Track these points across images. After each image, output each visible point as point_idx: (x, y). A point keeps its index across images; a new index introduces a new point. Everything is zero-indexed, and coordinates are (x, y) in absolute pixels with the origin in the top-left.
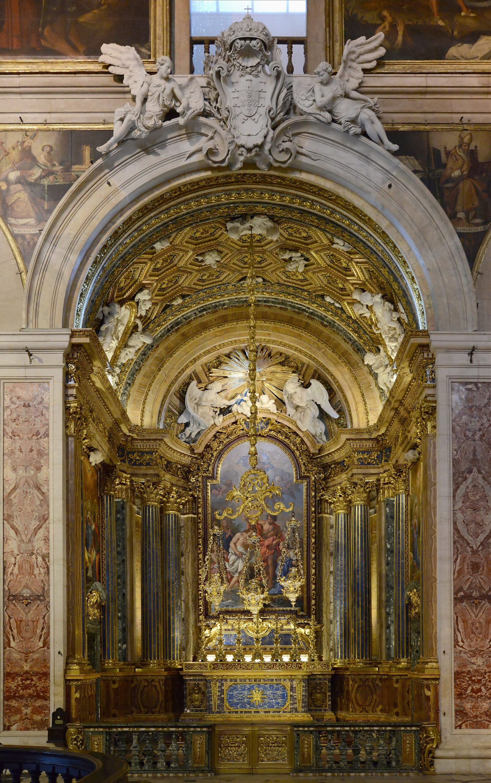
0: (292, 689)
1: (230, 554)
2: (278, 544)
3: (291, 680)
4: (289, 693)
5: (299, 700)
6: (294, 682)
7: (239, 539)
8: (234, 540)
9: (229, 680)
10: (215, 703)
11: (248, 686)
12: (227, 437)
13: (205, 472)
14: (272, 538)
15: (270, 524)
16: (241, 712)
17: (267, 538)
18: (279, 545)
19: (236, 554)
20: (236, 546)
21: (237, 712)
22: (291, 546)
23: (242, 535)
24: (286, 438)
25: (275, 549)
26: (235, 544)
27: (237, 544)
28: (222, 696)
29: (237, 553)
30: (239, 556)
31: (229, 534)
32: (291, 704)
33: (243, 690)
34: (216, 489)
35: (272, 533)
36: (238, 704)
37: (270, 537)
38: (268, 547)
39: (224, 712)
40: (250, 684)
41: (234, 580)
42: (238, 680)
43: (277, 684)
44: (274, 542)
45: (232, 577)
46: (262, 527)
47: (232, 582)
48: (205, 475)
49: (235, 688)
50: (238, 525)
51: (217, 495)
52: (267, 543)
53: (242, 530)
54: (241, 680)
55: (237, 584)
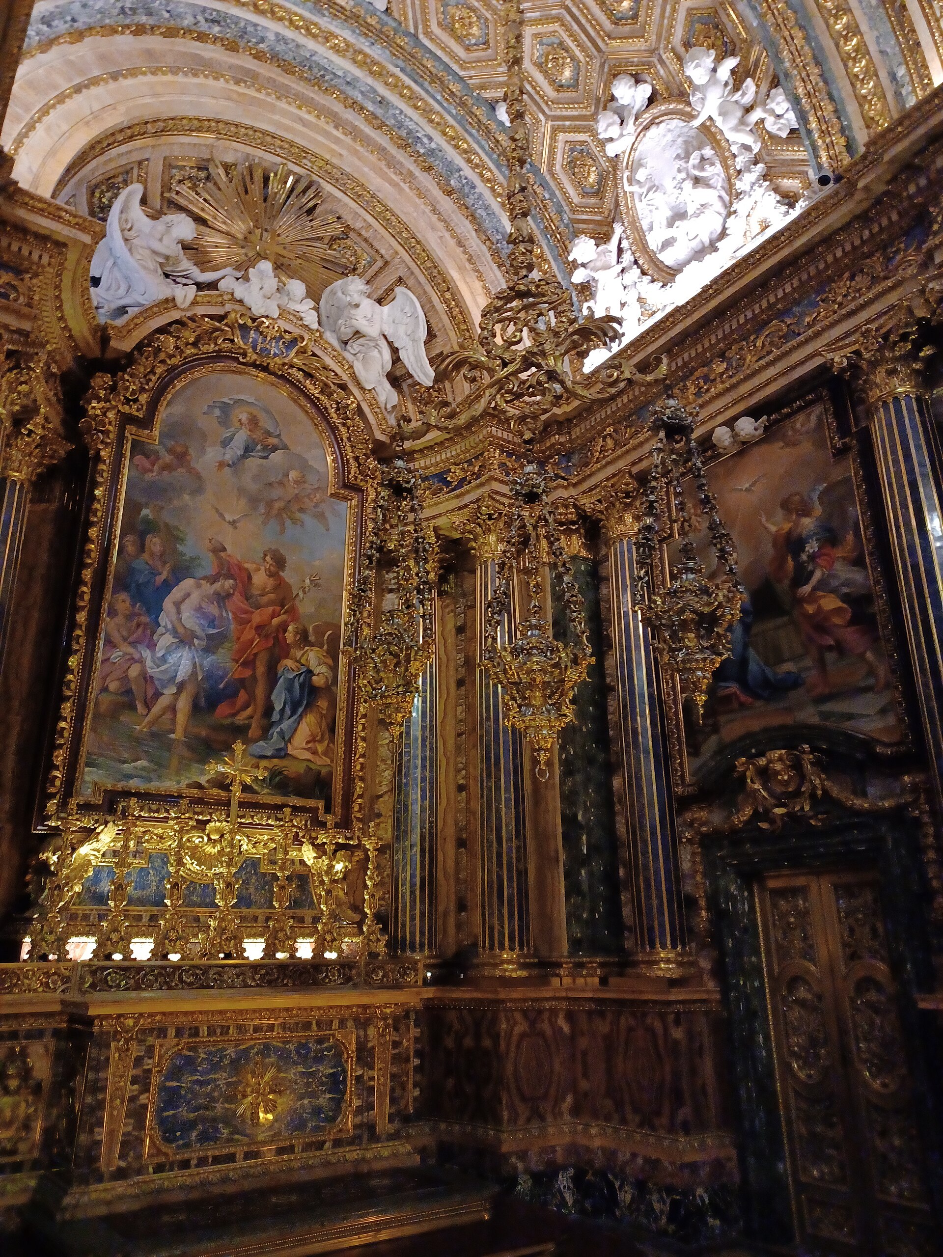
0: (364, 1055)
1: (161, 630)
2: (284, 627)
3: (363, 1023)
4: (353, 1069)
5: (381, 1095)
6: (371, 1031)
7: (188, 595)
8: (177, 593)
9: (172, 1032)
10: (111, 1133)
11: (231, 1051)
12: (195, 344)
13: (128, 401)
14: (270, 609)
15: (271, 575)
16: (202, 1162)
17: (258, 607)
18: (285, 631)
19: (175, 633)
20: (179, 612)
21: (185, 1164)
22: (312, 638)
23: (199, 586)
24: (322, 392)
25: (276, 639)
26: (177, 605)
27: (183, 607)
28: (143, 1099)
29: (181, 630)
30: (184, 639)
31: (164, 575)
32: (359, 1111)
33: (215, 1067)
34: (148, 457)
35: (272, 596)
36: (193, 1124)
37: (267, 605)
38: (259, 628)
39: (140, 1171)
40: (237, 1044)
41: (163, 701)
42: (204, 1030)
43: (320, 1041)
44: (275, 621)
45: (158, 695)
46: (250, 578)
47: (156, 709)
48: (126, 409)
49: (190, 1063)
50: (192, 559)
51: (146, 471)
52: (257, 618)
53: (201, 573)
54: (211, 1031)
55: (169, 715)
